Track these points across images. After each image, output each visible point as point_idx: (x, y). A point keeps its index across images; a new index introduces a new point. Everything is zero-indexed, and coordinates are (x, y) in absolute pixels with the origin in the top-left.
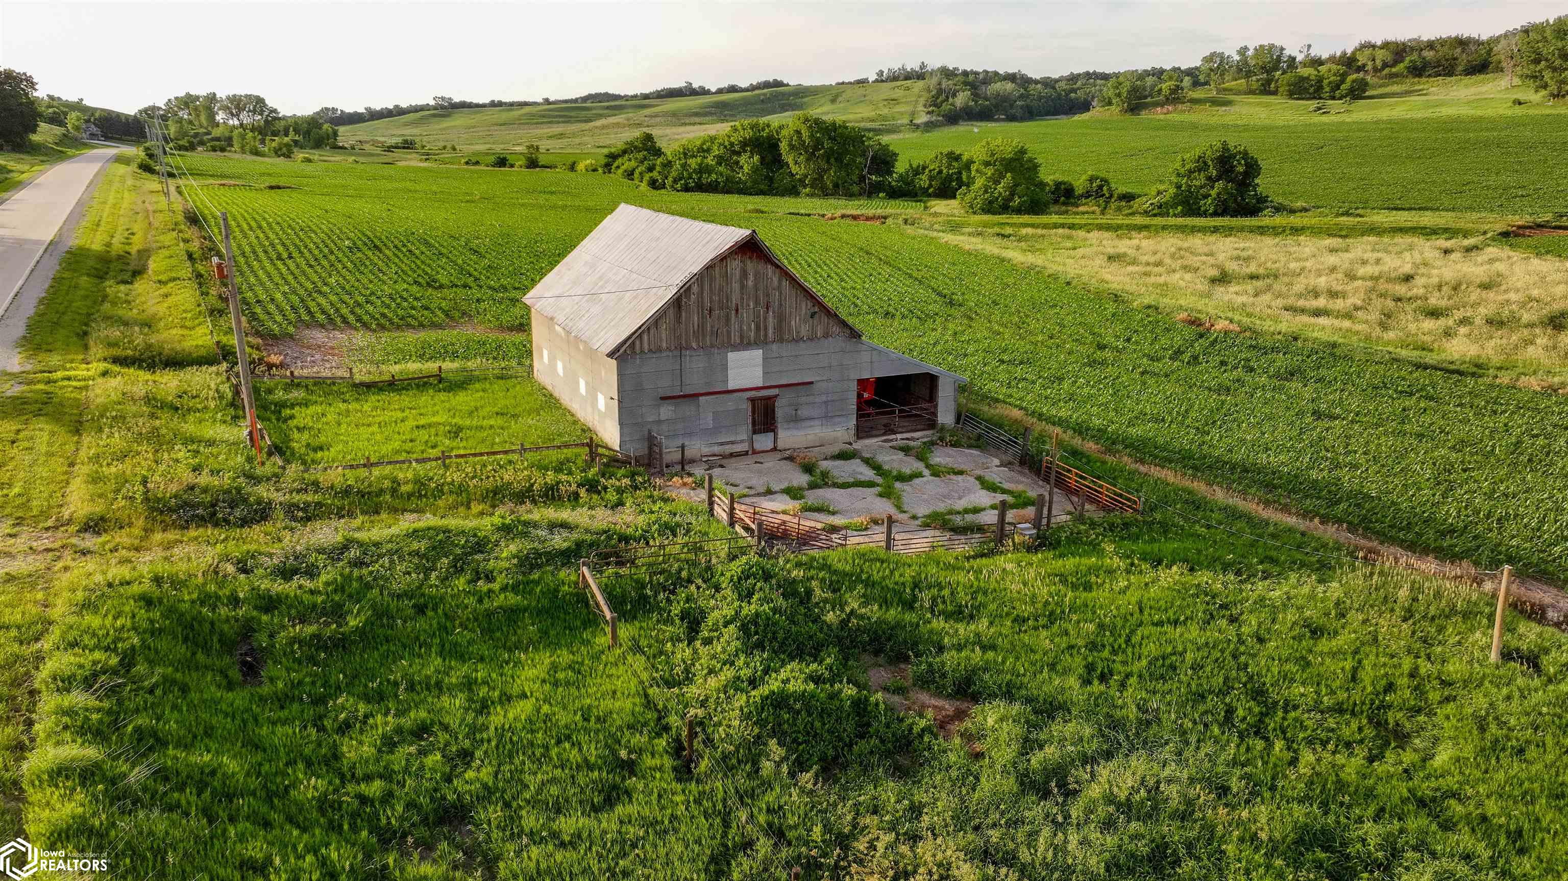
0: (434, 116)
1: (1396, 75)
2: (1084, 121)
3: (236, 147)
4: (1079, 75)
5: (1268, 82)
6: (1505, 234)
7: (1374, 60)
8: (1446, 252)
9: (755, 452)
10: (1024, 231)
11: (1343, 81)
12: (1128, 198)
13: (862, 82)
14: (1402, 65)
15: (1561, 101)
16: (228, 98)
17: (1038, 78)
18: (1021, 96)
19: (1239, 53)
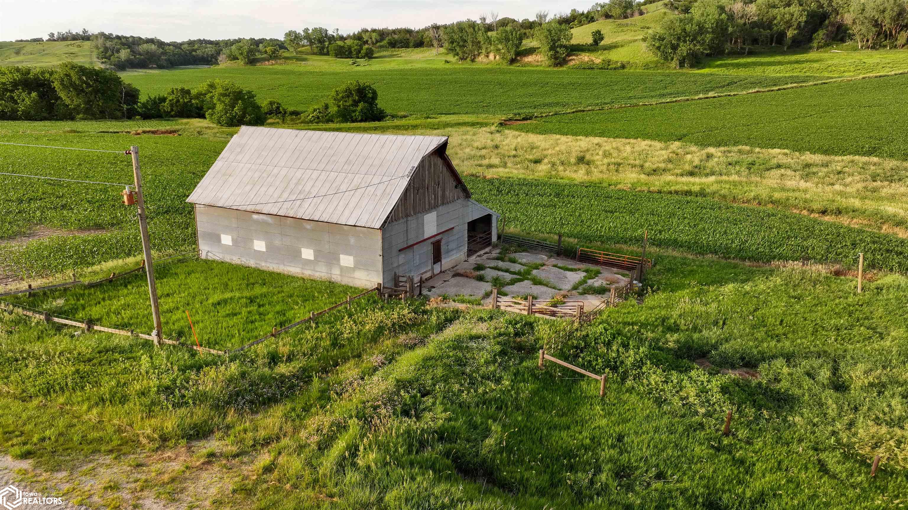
1: (384, 47)
5: (323, 48)
6: (503, 124)
7: (371, 38)
9: (435, 276)
11: (361, 49)
12: (296, 113)
13: (38, 41)
14: (385, 42)
15: (465, 62)
18: (163, 54)
19: (304, 31)
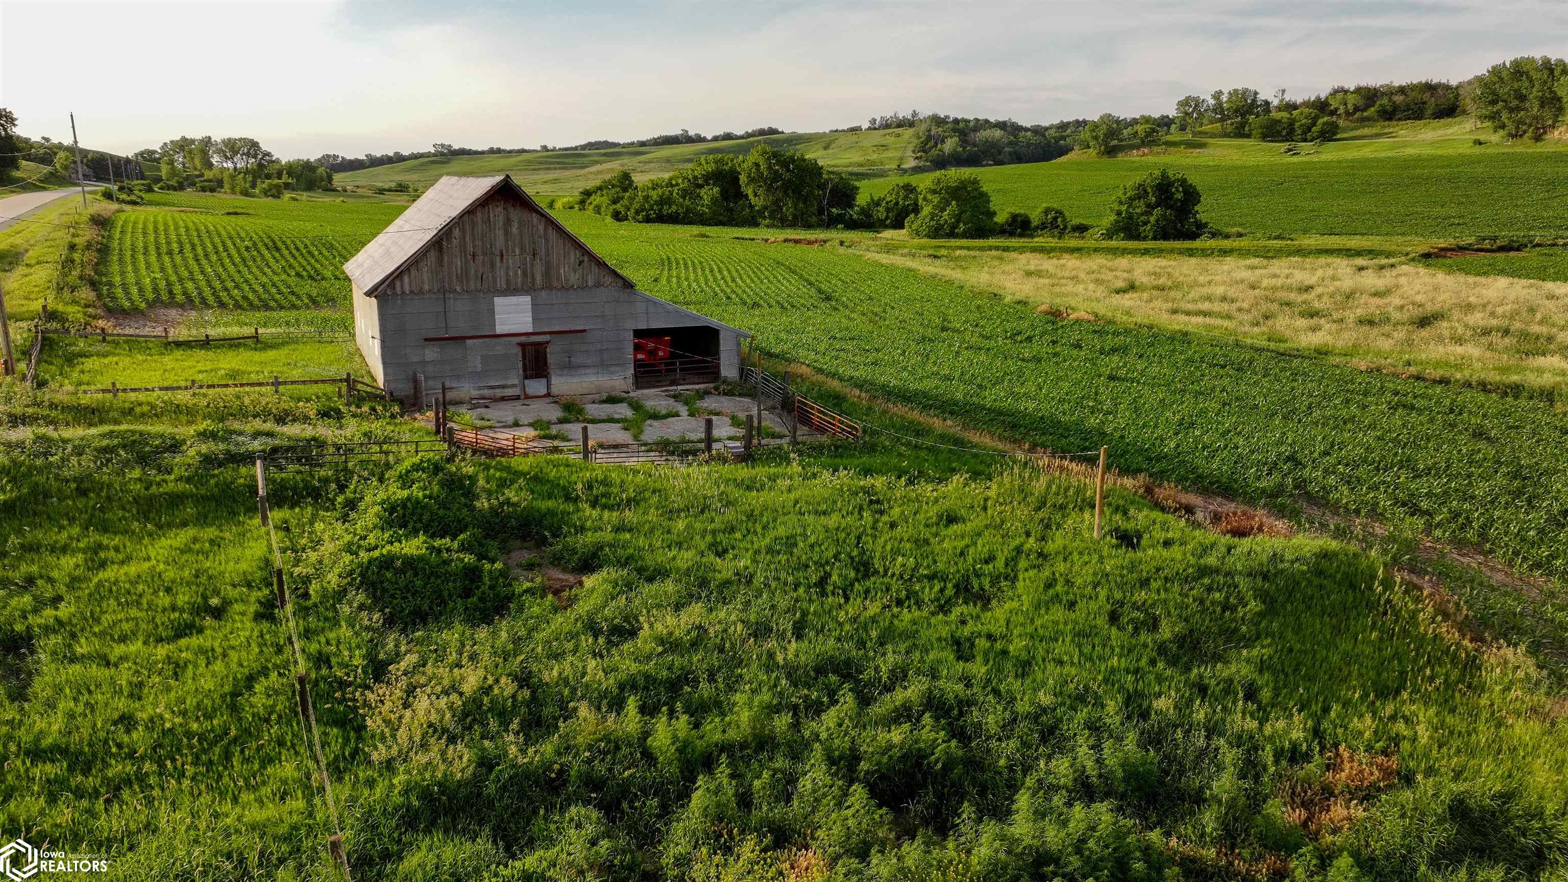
0: (433, 162)
1: (1368, 119)
2: (1060, 164)
3: (227, 186)
4: (1069, 123)
5: (1242, 125)
6: (1427, 256)
7: (1345, 104)
8: (1361, 269)
9: (527, 397)
10: (958, 252)
11: (1314, 124)
12: (1081, 229)
13: (855, 130)
14: (1372, 109)
15: (1519, 141)
16: (223, 141)
17: (1029, 126)
18: (1010, 143)
19: (1214, 97)
